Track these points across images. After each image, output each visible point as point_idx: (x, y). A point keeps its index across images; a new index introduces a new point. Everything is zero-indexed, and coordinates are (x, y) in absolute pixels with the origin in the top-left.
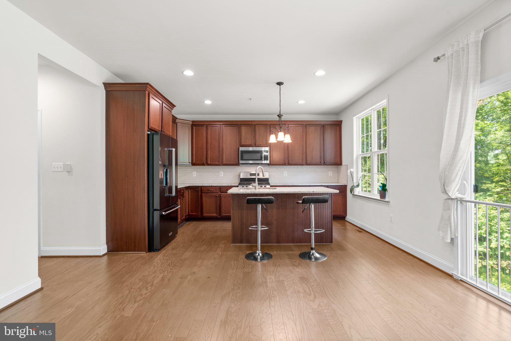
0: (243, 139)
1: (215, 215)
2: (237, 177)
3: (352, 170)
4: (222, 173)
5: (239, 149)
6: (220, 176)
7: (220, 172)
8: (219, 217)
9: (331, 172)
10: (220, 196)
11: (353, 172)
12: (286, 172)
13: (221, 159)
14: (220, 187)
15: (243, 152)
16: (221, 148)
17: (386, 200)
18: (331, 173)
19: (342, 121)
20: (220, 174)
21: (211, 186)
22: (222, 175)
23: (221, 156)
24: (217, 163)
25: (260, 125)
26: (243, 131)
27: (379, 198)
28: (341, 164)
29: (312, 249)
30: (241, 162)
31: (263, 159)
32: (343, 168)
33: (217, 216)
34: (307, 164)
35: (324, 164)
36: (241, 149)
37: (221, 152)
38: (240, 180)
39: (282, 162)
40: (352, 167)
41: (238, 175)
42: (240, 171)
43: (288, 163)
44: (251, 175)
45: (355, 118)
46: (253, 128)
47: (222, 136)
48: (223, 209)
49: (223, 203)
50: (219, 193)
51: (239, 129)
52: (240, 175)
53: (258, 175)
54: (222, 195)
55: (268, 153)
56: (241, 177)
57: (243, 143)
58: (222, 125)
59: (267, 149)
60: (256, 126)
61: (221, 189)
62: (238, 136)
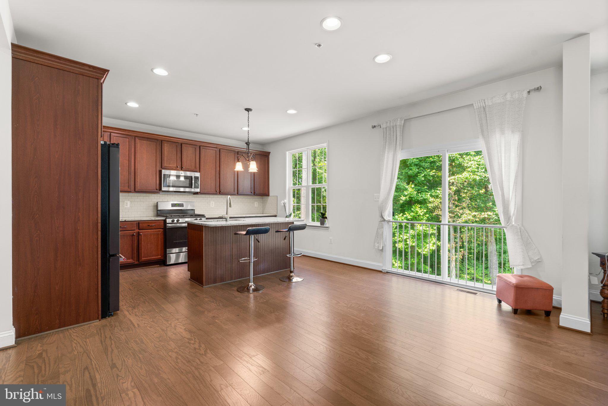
0: (165, 159)
1: (130, 261)
2: (152, 208)
3: (285, 201)
4: (129, 203)
5: (160, 172)
6: (125, 206)
7: (125, 201)
8: (136, 263)
9: (257, 202)
10: (139, 234)
11: (286, 203)
12: (214, 203)
13: (133, 184)
14: (138, 222)
15: (167, 176)
16: (133, 168)
17: (325, 226)
18: (257, 204)
19: (270, 153)
20: (125, 204)
21: (125, 221)
22: (129, 206)
23: (133, 179)
24: (126, 188)
25: (188, 145)
26: (165, 148)
27: (320, 225)
28: (268, 195)
29: (292, 272)
30: (164, 189)
31: (193, 187)
32: (270, 199)
33: (134, 262)
35: (254, 194)
36: (164, 172)
37: (133, 174)
38: (155, 213)
39: (213, 191)
40: (285, 198)
41: (154, 206)
42: (155, 201)
43: (220, 192)
44: (173, 205)
45: (287, 153)
46: (179, 147)
47: (134, 153)
48: (143, 251)
49: (143, 244)
50: (137, 231)
51: (160, 146)
52: (157, 206)
53: (182, 205)
54: (142, 232)
55: (198, 179)
56: (159, 209)
57: (165, 164)
58: (135, 137)
59: (198, 174)
60: (183, 145)
61: (141, 225)
62: (158, 156)
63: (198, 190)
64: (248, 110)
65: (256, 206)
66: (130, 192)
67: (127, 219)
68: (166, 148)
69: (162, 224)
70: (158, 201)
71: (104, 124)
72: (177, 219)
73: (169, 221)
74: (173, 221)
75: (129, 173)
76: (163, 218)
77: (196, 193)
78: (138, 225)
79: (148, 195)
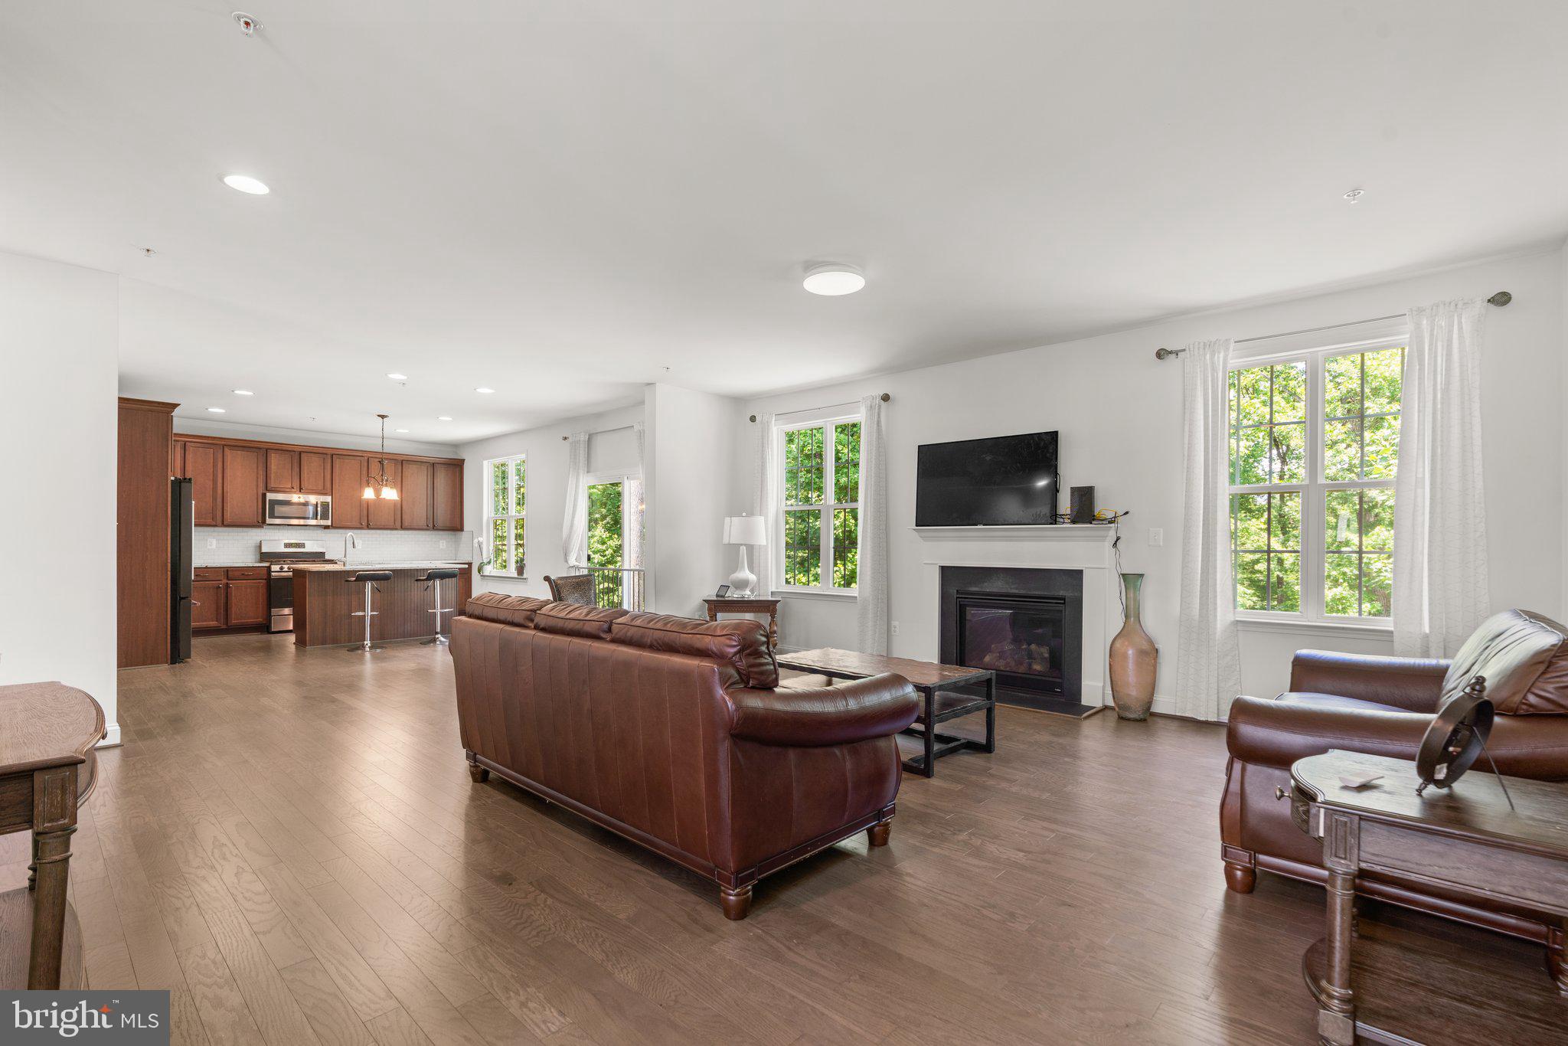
0: (272, 478)
1: (213, 623)
2: (252, 549)
3: (480, 539)
4: (214, 542)
5: (264, 495)
6: (209, 547)
8: (224, 627)
9: (444, 541)
10: (227, 586)
11: (482, 543)
12: (360, 542)
13: (219, 513)
14: (225, 569)
15: (273, 503)
16: (220, 491)
17: (523, 577)
18: (447, 542)
19: (463, 461)
20: (209, 543)
21: (206, 567)
22: (214, 546)
23: (220, 508)
24: (209, 521)
25: (312, 454)
26: (272, 461)
27: (516, 576)
28: (461, 529)
29: (437, 633)
30: (269, 521)
31: (319, 518)
32: (464, 535)
33: (219, 625)
34: (402, 528)
35: (433, 528)
36: (270, 496)
37: (219, 500)
38: (258, 557)
39: (356, 523)
40: (481, 535)
41: (256, 547)
42: (258, 539)
43: (368, 525)
44: (287, 545)
45: (485, 463)
46: (297, 457)
47: (221, 469)
48: (234, 610)
49: (234, 600)
50: (225, 581)
51: (265, 458)
52: (260, 547)
53: (302, 545)
54: (231, 584)
55: (328, 506)
56: (263, 551)
57: (272, 484)
58: (224, 446)
59: (328, 499)
60: (303, 455)
61: (230, 573)
62: (261, 473)
63: (329, 523)
64: (383, 417)
65: (441, 547)
66: (216, 526)
67: (209, 565)
68: (275, 460)
69: (265, 571)
70: (263, 538)
71: (174, 432)
72: (289, 566)
73: (275, 568)
74: (281, 568)
75: (215, 499)
76: (267, 564)
77: (326, 527)
78: (225, 574)
79: (245, 529)
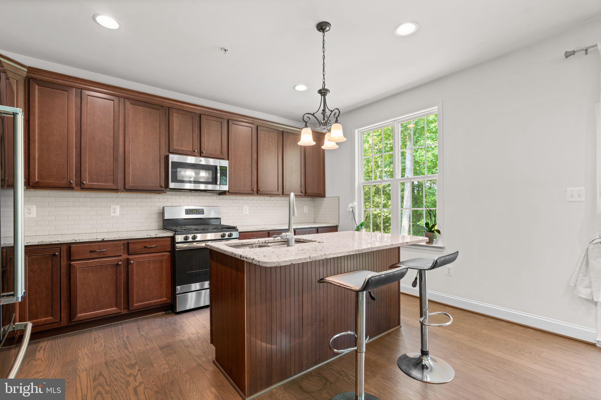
0: (175, 138)
1: (113, 310)
2: (155, 216)
4: (118, 208)
5: (167, 158)
6: (112, 214)
7: (112, 206)
8: (124, 312)
9: (307, 206)
10: (127, 262)
12: (248, 207)
13: (120, 176)
14: (126, 242)
15: (178, 165)
16: (121, 150)
18: (307, 209)
20: (112, 210)
21: (103, 241)
22: (118, 213)
23: (121, 169)
24: (110, 185)
25: (211, 118)
26: (174, 121)
27: (426, 244)
28: (324, 196)
30: (172, 185)
31: (218, 183)
33: (119, 311)
35: (305, 195)
36: (174, 158)
37: (121, 161)
38: (161, 224)
39: (248, 189)
40: (353, 200)
41: (159, 213)
42: (161, 205)
43: (258, 191)
44: (188, 212)
45: (356, 131)
46: (197, 119)
47: (123, 125)
48: (136, 291)
49: (135, 279)
50: (125, 256)
51: (167, 117)
52: (163, 213)
53: (201, 212)
54: (133, 259)
55: (226, 170)
56: (166, 217)
57: (175, 146)
58: (125, 98)
59: (225, 163)
60: (203, 118)
61: (131, 246)
62: (164, 132)
63: (225, 188)
65: (305, 211)
66: (116, 190)
67: (107, 237)
68: (176, 120)
69: (169, 243)
70: (165, 205)
72: (193, 235)
73: (179, 238)
74: (186, 238)
75: (115, 159)
76: (170, 234)
77: (223, 193)
78: (126, 247)
79: (149, 195)
